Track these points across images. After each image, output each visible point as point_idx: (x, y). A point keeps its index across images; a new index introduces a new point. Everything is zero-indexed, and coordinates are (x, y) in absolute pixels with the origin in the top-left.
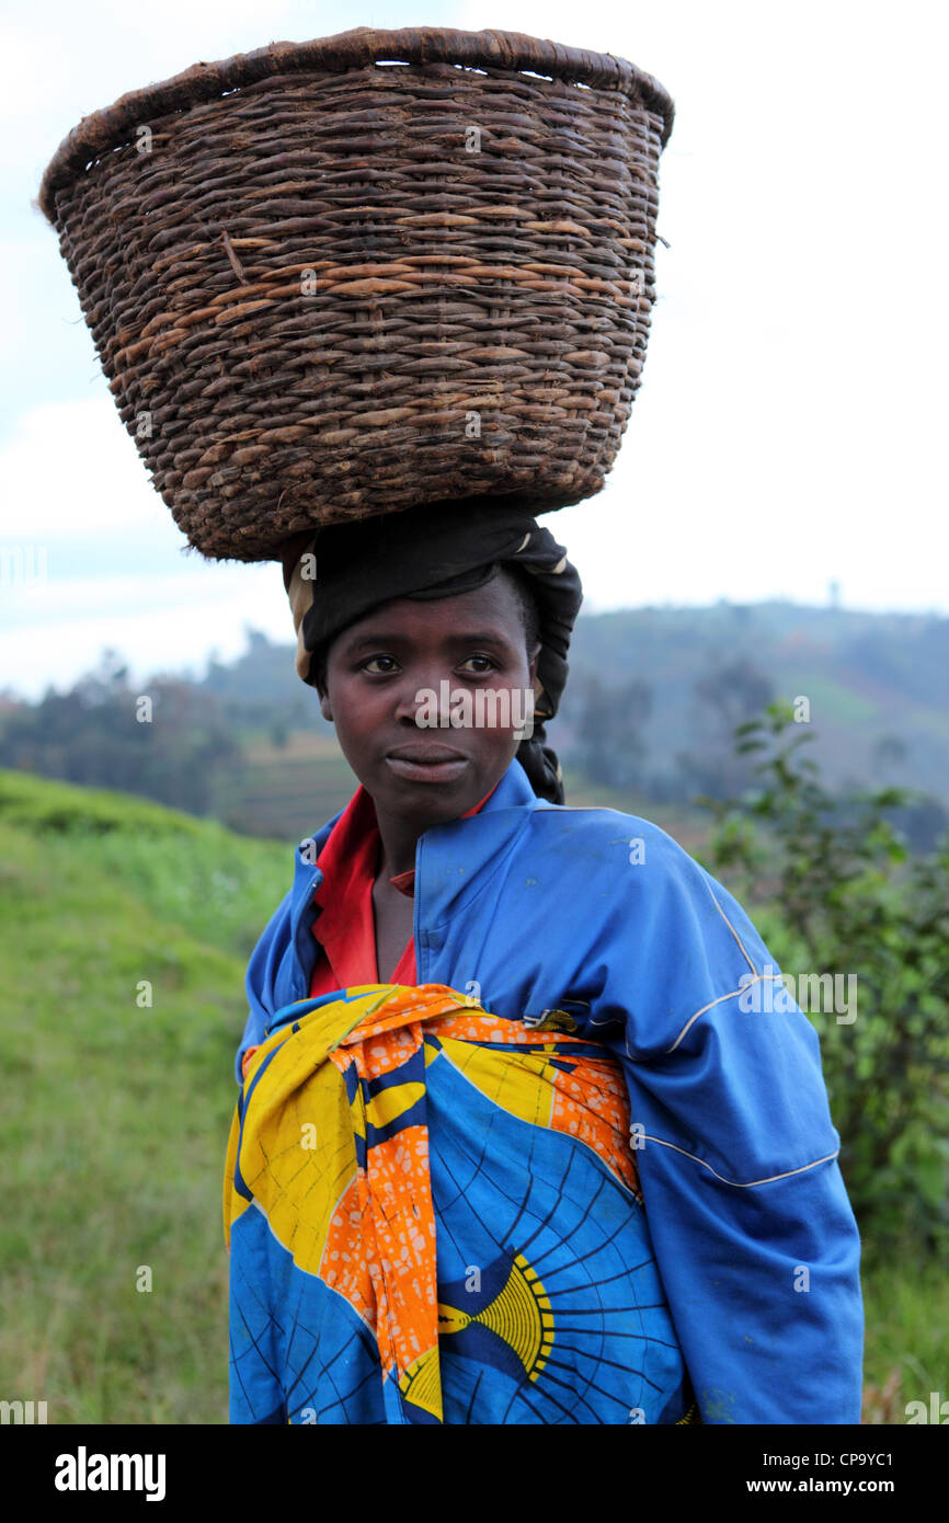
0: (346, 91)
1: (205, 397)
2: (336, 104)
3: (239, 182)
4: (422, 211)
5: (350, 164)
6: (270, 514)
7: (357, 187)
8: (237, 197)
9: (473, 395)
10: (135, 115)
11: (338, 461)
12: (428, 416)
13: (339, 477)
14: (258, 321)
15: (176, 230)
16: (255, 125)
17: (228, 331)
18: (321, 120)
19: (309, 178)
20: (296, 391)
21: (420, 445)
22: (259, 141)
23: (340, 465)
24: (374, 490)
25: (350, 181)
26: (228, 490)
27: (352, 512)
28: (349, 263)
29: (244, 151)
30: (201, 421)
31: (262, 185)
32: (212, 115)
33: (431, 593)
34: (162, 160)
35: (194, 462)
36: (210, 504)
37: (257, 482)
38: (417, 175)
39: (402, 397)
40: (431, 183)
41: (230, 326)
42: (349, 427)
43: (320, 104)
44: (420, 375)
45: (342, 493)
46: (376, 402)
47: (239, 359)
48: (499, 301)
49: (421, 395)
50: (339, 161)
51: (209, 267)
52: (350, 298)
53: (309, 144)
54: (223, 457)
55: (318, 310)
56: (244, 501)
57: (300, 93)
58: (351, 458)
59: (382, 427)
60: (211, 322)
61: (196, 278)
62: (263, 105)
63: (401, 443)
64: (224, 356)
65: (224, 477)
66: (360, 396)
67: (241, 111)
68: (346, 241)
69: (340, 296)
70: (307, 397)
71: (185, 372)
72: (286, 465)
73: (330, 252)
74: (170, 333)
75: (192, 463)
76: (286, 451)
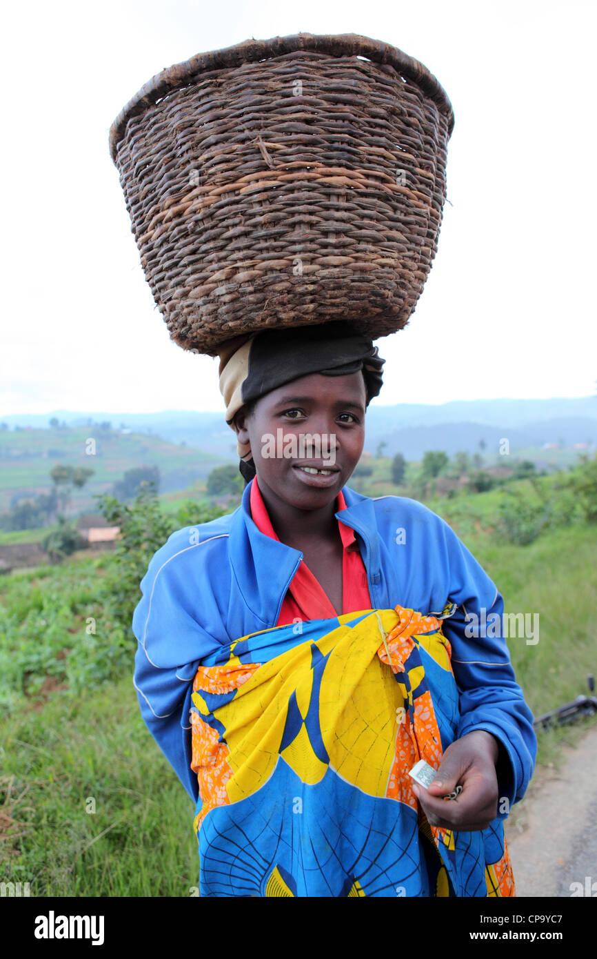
0: (341, 67)
1: (223, 239)
2: (334, 74)
3: (268, 110)
4: (371, 145)
5: (339, 109)
6: (253, 314)
7: (340, 122)
8: (266, 119)
9: (383, 257)
10: (204, 66)
11: (307, 284)
12: (361, 264)
13: (303, 294)
14: (270, 193)
15: (222, 135)
16: (282, 79)
17: (250, 198)
18: (324, 82)
19: (313, 113)
20: (288, 239)
21: (353, 281)
22: (285, 88)
23: (307, 286)
24: (321, 305)
25: (336, 119)
26: (227, 298)
27: (307, 317)
28: (331, 165)
29: (274, 92)
30: (218, 254)
31: (282, 113)
32: (256, 70)
33: (334, 372)
34: (217, 94)
35: (204, 280)
36: (211, 307)
37: (251, 293)
38: (372, 124)
39: (349, 251)
40: (378, 130)
41: (251, 195)
42: (316, 264)
43: (324, 72)
44: (360, 239)
45: (303, 304)
46: (336, 251)
47: (253, 215)
48: (400, 205)
49: (358, 251)
50: (332, 106)
51: (242, 158)
52: (330, 186)
53: (315, 94)
54: (228, 277)
55: (309, 191)
56: (237, 305)
57: (313, 63)
58: (313, 283)
59: (335, 266)
60: (237, 192)
61: (232, 165)
62: (290, 67)
63: (343, 278)
64: (243, 213)
65: (226, 289)
66: (325, 246)
67: (276, 70)
68: (331, 153)
69: (323, 185)
70: (294, 243)
71: (213, 223)
72: (273, 283)
73: (321, 158)
74: (206, 198)
75: (202, 281)
76: (274, 275)
